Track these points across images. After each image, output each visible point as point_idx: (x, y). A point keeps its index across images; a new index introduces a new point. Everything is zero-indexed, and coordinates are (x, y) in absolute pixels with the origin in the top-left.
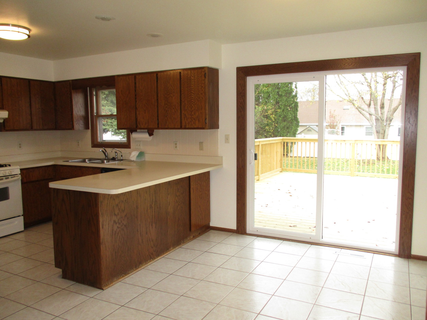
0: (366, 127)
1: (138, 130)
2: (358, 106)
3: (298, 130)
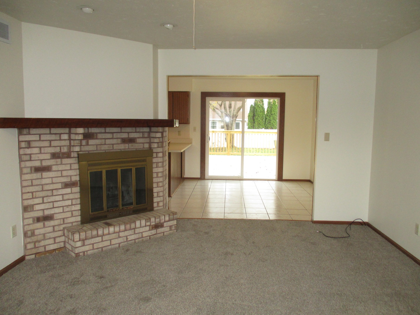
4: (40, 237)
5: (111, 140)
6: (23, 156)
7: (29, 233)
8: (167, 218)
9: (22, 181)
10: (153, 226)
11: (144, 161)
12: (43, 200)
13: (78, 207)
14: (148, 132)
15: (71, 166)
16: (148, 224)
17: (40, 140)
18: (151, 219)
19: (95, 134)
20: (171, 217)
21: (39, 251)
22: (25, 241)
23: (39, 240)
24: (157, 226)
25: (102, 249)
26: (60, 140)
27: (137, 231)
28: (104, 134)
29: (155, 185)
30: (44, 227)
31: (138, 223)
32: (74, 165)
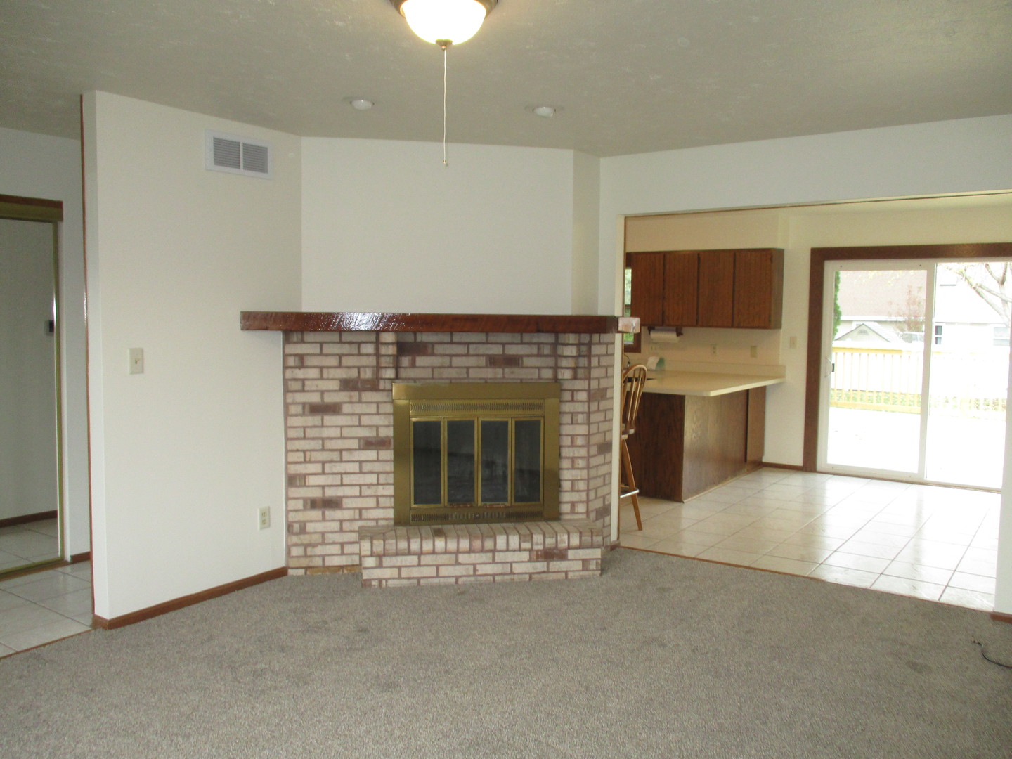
0: (995, 328)
1: (656, 328)
2: (977, 284)
3: (837, 330)
4: (316, 538)
5: (464, 358)
6: (290, 383)
7: (296, 527)
8: (575, 541)
9: (287, 428)
10: (539, 553)
11: (540, 407)
12: (323, 468)
13: (390, 490)
14: (551, 344)
15: (378, 407)
16: (526, 545)
17: (321, 354)
18: (534, 536)
19: (430, 346)
20: (587, 539)
21: (311, 564)
22: (289, 540)
23: (313, 542)
24: (549, 555)
25: (419, 582)
26: (359, 354)
27: (499, 557)
28: (448, 346)
29: (565, 464)
30: (324, 519)
31: (501, 541)
32: (385, 405)
